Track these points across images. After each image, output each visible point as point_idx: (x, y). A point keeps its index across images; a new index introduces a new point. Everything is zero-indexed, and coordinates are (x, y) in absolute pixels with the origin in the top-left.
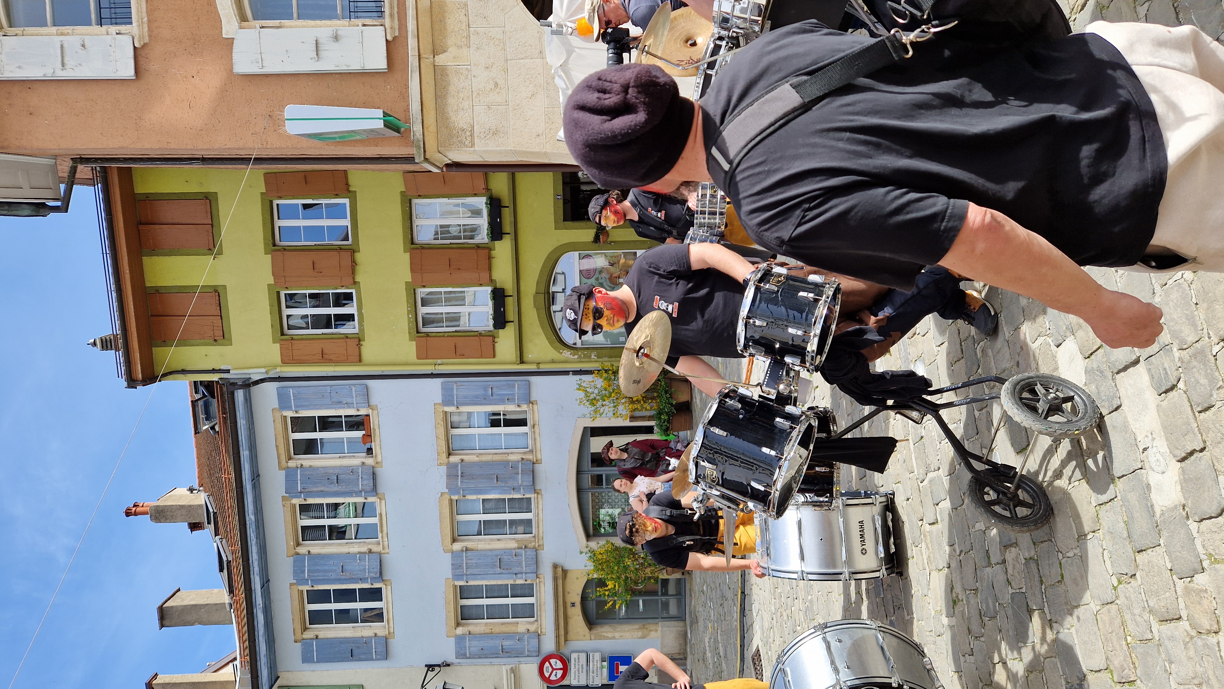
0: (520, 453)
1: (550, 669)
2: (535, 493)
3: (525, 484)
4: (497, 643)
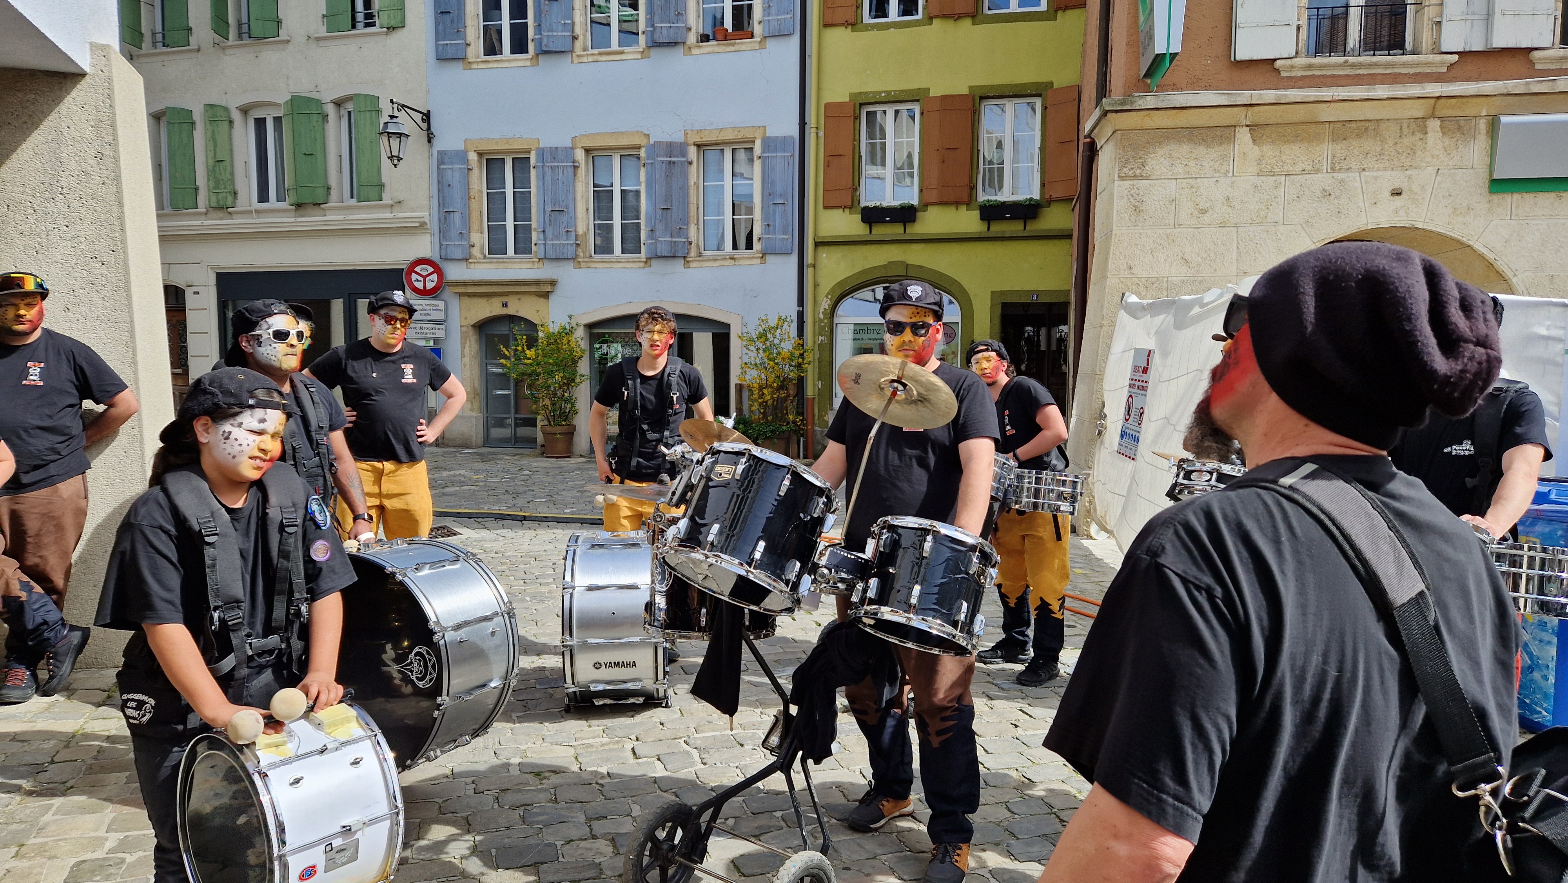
0: (698, 240)
1: (424, 273)
2: (647, 259)
3: (659, 245)
4: (457, 205)
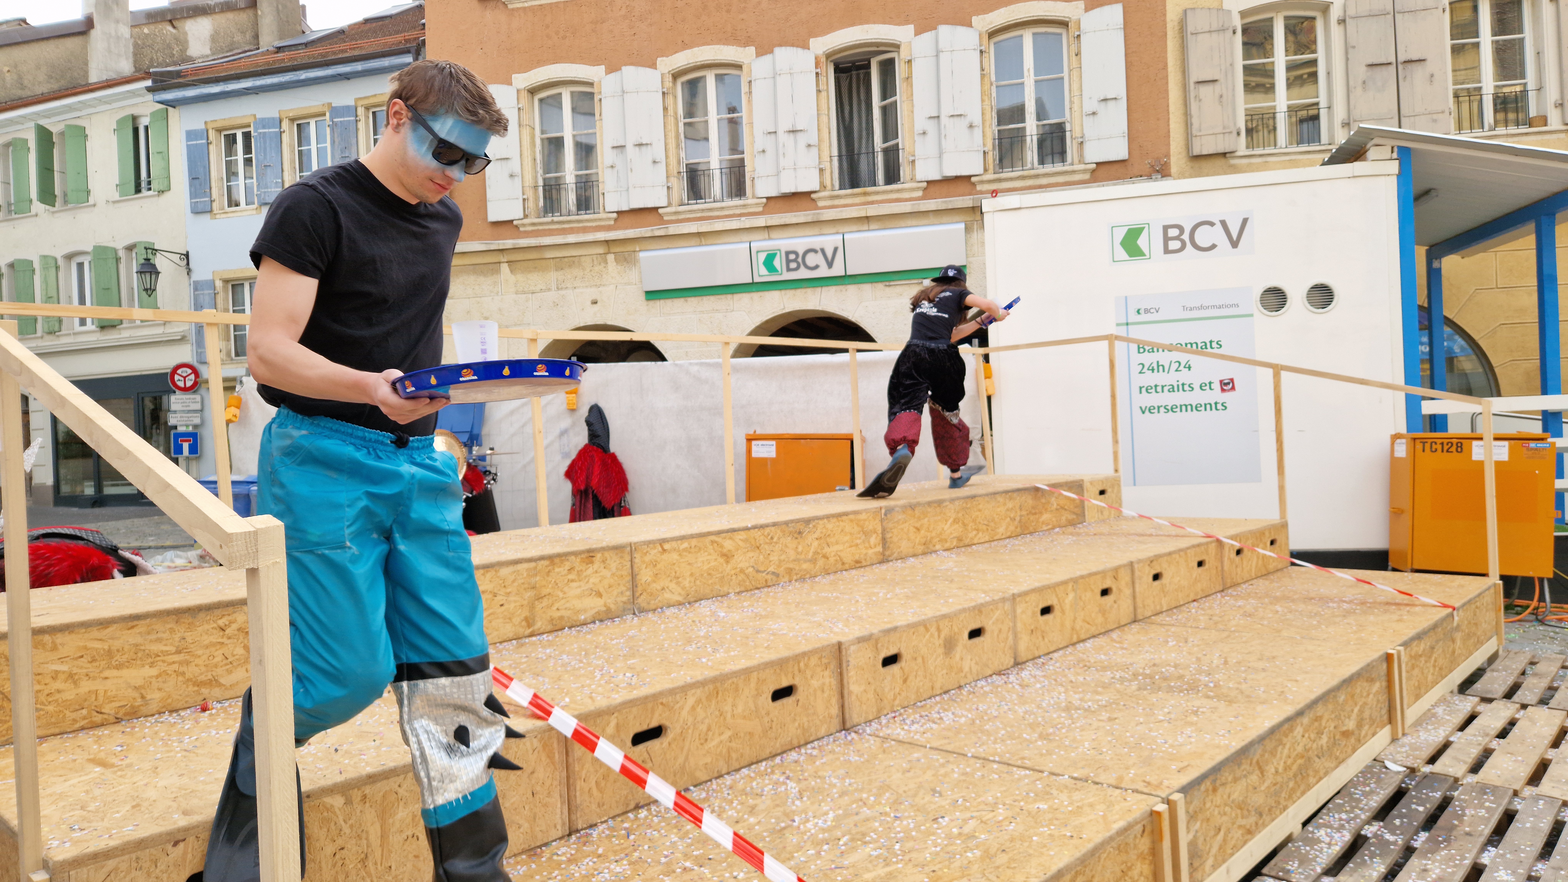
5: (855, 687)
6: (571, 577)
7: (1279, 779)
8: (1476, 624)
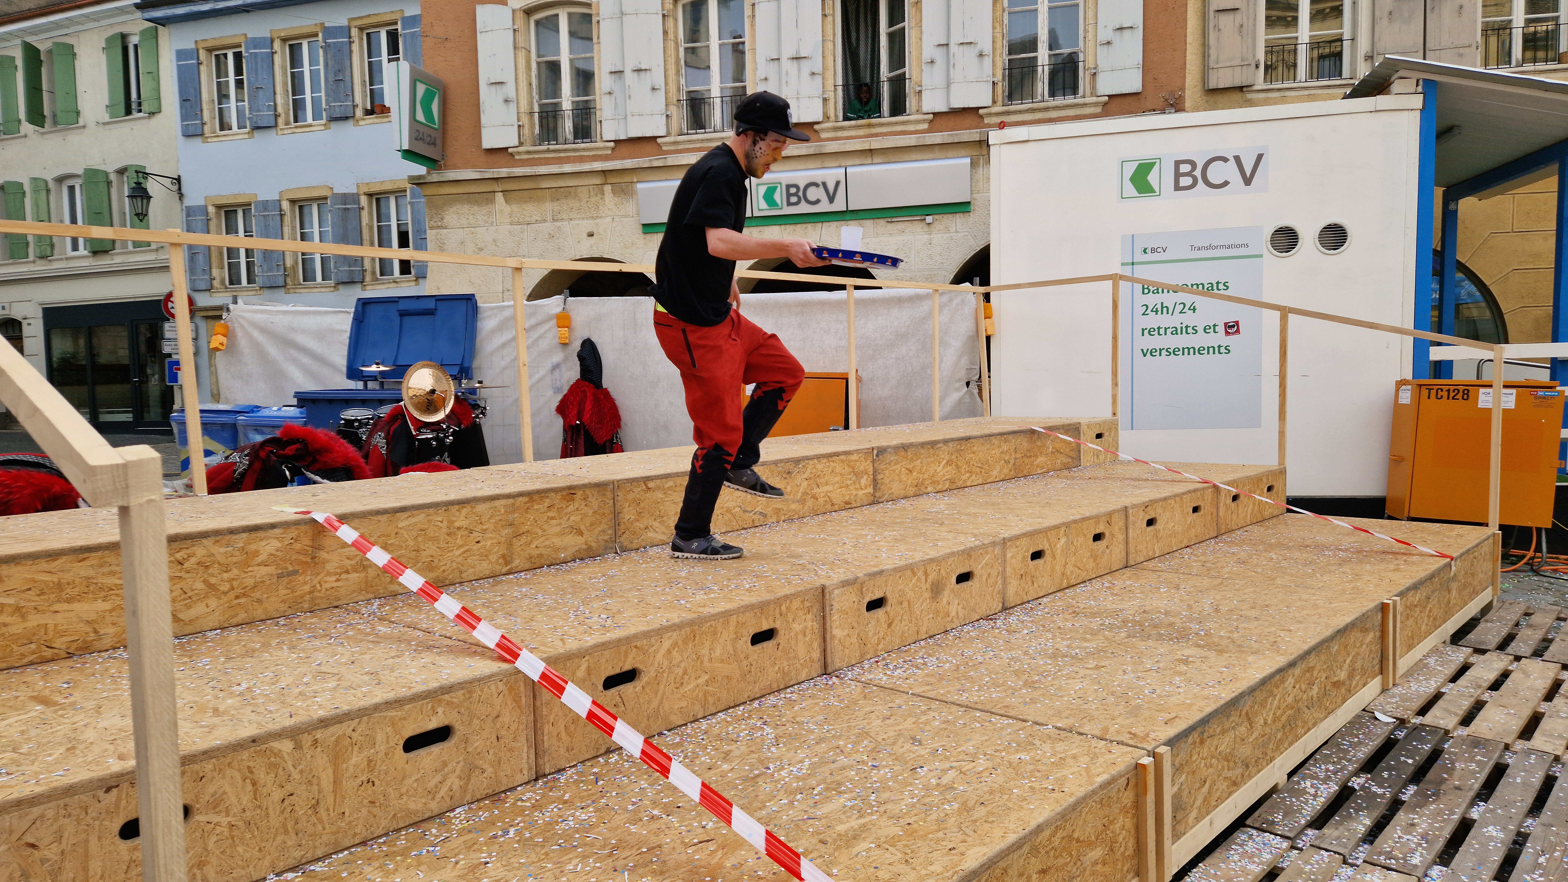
0: (374, 268)
2: (334, 284)
3: (342, 274)
4: (201, 248)
5: (838, 631)
6: (550, 514)
7: (1268, 731)
8: (1472, 574)
